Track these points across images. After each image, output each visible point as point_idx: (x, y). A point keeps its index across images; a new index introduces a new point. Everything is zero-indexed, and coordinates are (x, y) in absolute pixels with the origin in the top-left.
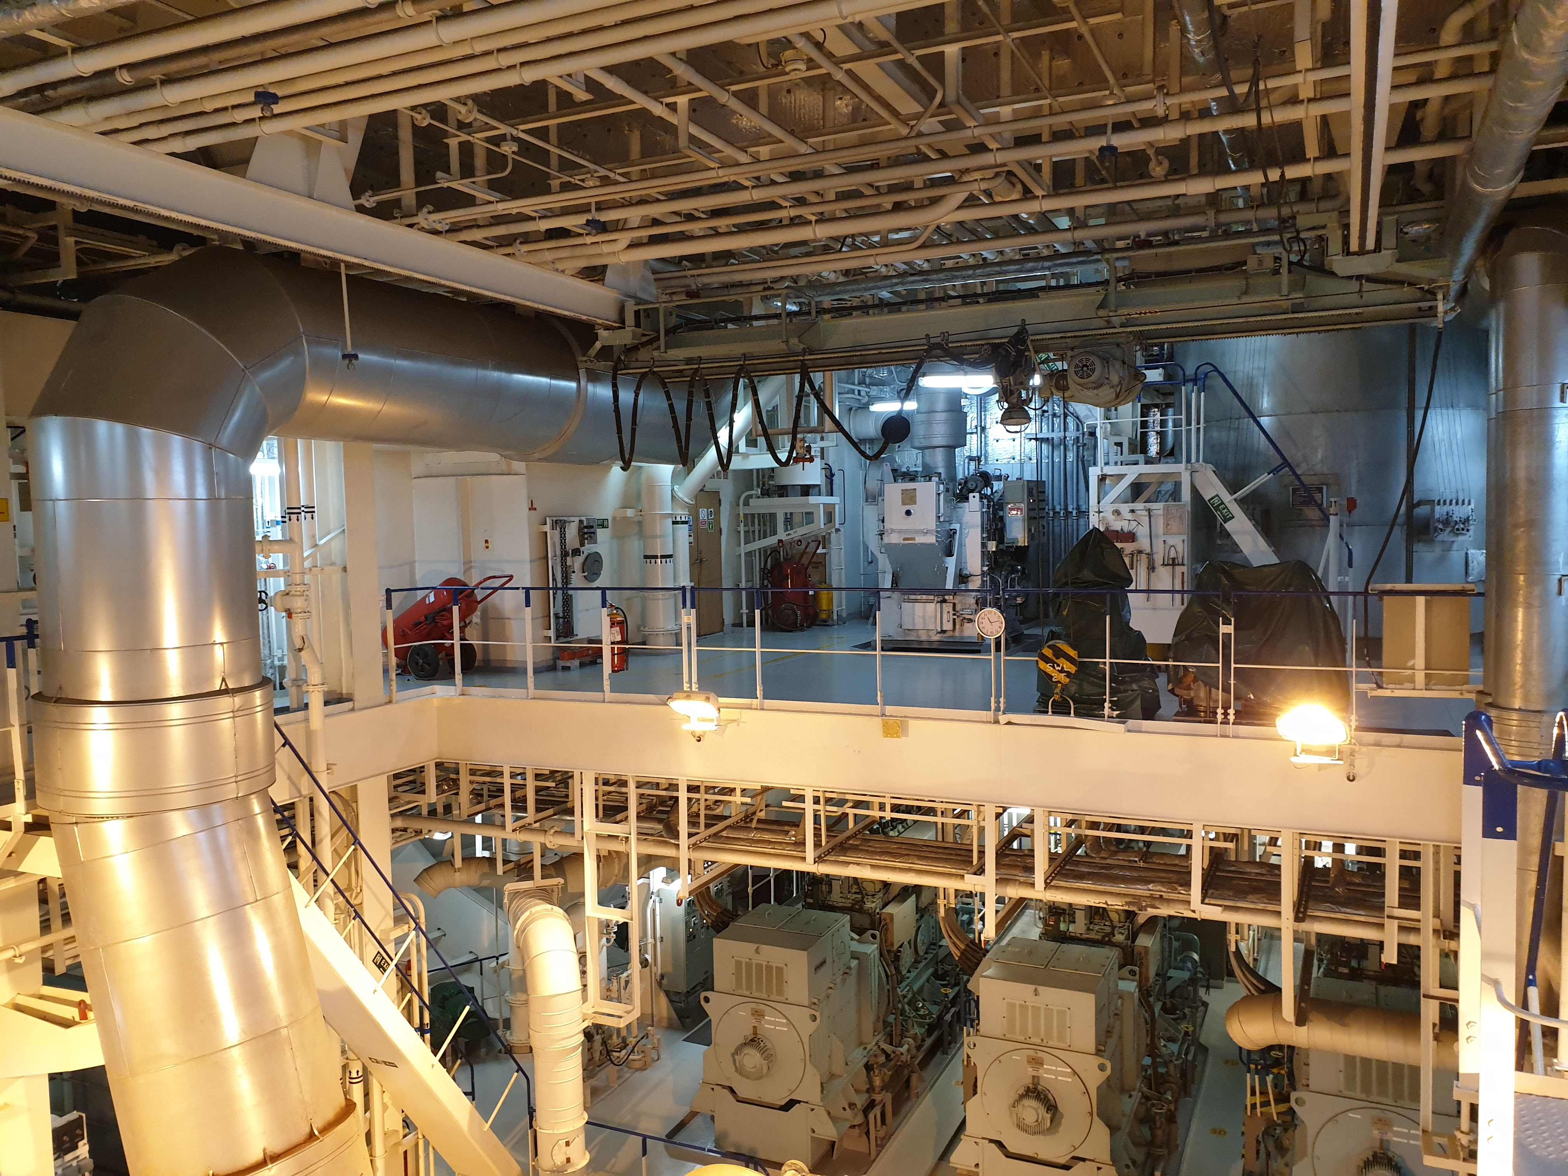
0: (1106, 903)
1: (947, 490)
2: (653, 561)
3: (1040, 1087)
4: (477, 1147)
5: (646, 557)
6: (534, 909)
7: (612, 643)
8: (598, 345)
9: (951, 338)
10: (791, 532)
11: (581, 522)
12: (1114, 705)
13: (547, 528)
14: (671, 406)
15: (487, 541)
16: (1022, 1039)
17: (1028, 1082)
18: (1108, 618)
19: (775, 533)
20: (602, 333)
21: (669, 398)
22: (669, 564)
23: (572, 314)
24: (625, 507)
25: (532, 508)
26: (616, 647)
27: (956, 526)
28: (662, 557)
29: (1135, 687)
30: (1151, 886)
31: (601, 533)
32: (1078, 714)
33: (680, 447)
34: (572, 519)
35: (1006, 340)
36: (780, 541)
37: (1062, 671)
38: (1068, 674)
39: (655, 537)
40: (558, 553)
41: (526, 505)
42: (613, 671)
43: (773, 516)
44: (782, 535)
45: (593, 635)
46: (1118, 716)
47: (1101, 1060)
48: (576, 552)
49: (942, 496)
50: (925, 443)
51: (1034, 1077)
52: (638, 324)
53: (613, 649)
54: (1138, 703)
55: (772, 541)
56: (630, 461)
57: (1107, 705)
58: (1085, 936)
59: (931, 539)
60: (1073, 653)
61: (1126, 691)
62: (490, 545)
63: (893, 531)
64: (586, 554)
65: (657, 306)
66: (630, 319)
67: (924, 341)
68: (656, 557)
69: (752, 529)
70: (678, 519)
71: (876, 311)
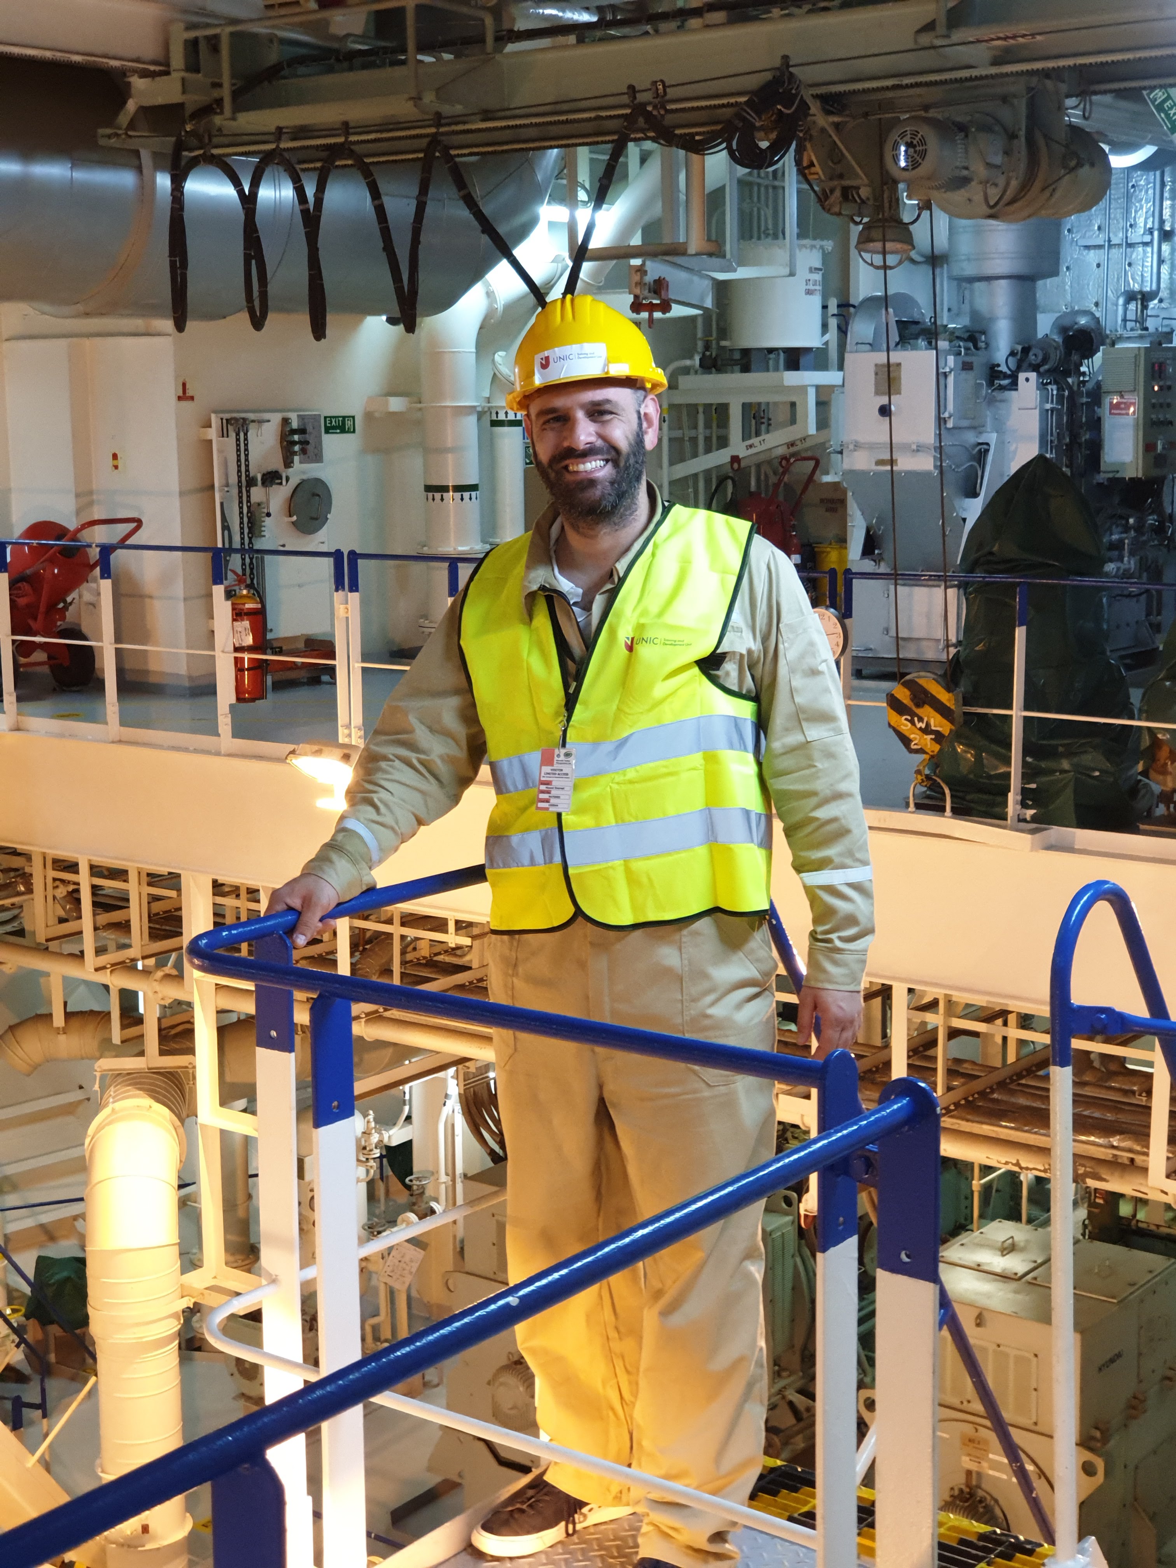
1: (967, 367)
2: (438, 496)
3: (980, 1493)
4: (15, 1495)
5: (429, 488)
6: (118, 1105)
7: (237, 649)
8: (131, 106)
9: (672, 93)
10: (755, 441)
11: (286, 421)
12: (1027, 798)
13: (212, 433)
15: (115, 457)
16: (955, 1402)
17: (960, 1481)
18: (1020, 634)
19: (723, 442)
20: (138, 83)
22: (472, 505)
23: (48, 54)
24: (392, 393)
25: (184, 396)
26: (246, 656)
27: (992, 438)
28: (458, 489)
29: (1065, 765)
31: (332, 444)
32: (960, 812)
34: (266, 416)
36: (735, 459)
37: (926, 730)
38: (939, 737)
39: (447, 450)
40: (233, 479)
41: (172, 391)
42: (239, 699)
43: (722, 410)
44: (738, 447)
45: (315, 629)
46: (1034, 819)
47: (1088, 1456)
48: (271, 478)
49: (951, 379)
51: (969, 1473)
52: (193, 66)
53: (238, 661)
54: (1069, 793)
55: (721, 457)
57: (1012, 798)
58: (1164, 1230)
59: (926, 463)
60: (944, 696)
61: (1052, 772)
62: (120, 463)
63: (857, 446)
64: (294, 482)
65: (217, 31)
66: (177, 60)
67: (625, 99)
68: (444, 489)
69: (689, 433)
70: (502, 417)
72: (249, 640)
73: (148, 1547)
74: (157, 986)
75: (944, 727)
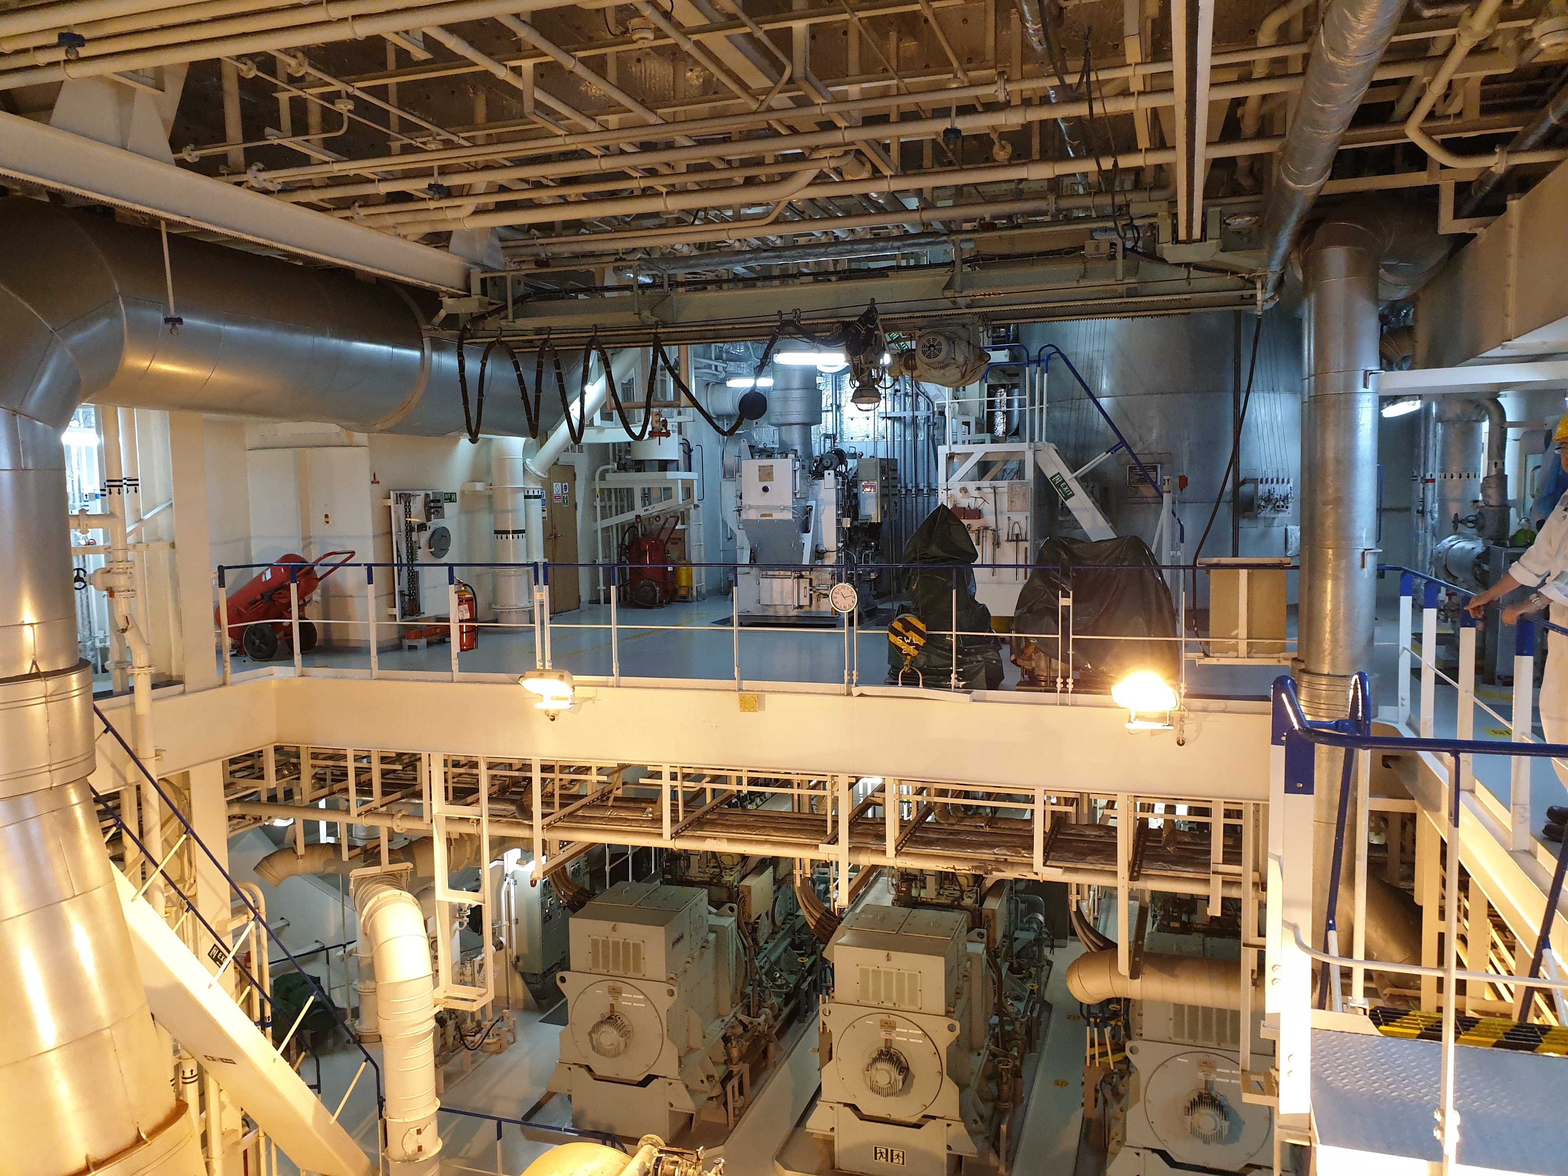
0: (954, 868)
1: (803, 467)
2: (504, 536)
3: (892, 1051)
4: (324, 1142)
5: (497, 532)
6: (381, 895)
7: (461, 621)
8: (443, 313)
9: (803, 316)
10: (649, 507)
11: (427, 495)
12: (961, 676)
13: (391, 502)
14: (520, 377)
15: (326, 516)
16: (875, 1003)
17: (882, 1046)
18: (954, 592)
19: (633, 509)
20: (447, 301)
21: (517, 369)
22: (522, 540)
23: (415, 281)
24: (474, 480)
25: (375, 482)
26: (464, 625)
27: (812, 503)
28: (514, 532)
29: (979, 658)
30: (996, 851)
31: (448, 507)
32: (926, 685)
33: (529, 419)
34: (418, 492)
35: (856, 319)
36: (638, 517)
37: (911, 644)
38: (917, 647)
39: (508, 511)
40: (403, 528)
41: (368, 479)
42: (462, 650)
43: (630, 491)
44: (639, 510)
45: (441, 613)
46: (964, 687)
47: (951, 1021)
48: (422, 527)
49: (798, 473)
50: (781, 420)
51: (886, 1040)
52: (484, 293)
53: (461, 627)
54: (983, 673)
55: (629, 516)
56: (477, 433)
57: (953, 676)
58: (935, 901)
59: (788, 516)
60: (921, 626)
61: (972, 662)
62: (329, 520)
63: (750, 507)
64: (432, 529)
65: (504, 274)
66: (476, 287)
67: (777, 318)
68: (507, 532)
69: (608, 504)
70: (531, 493)
71: (731, 285)
72: (467, 616)
73: (421, 1159)
74: (399, 822)
75: (921, 642)
